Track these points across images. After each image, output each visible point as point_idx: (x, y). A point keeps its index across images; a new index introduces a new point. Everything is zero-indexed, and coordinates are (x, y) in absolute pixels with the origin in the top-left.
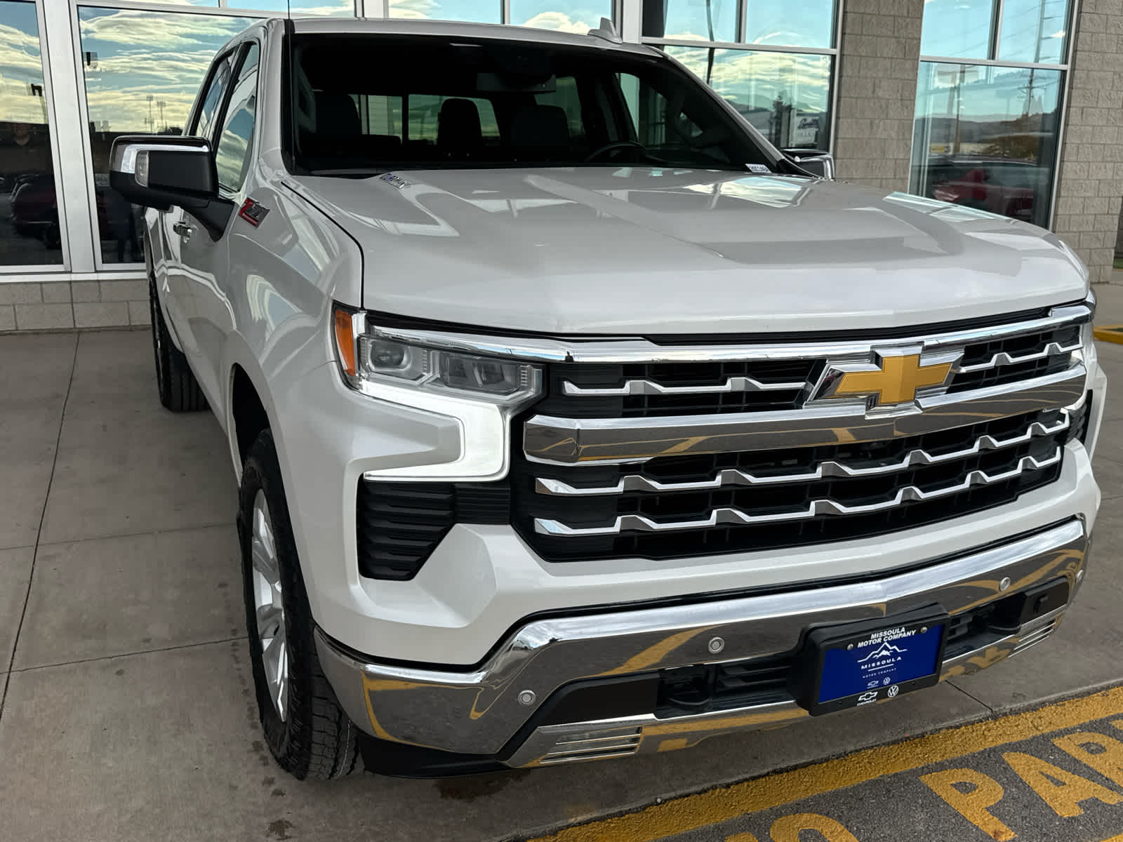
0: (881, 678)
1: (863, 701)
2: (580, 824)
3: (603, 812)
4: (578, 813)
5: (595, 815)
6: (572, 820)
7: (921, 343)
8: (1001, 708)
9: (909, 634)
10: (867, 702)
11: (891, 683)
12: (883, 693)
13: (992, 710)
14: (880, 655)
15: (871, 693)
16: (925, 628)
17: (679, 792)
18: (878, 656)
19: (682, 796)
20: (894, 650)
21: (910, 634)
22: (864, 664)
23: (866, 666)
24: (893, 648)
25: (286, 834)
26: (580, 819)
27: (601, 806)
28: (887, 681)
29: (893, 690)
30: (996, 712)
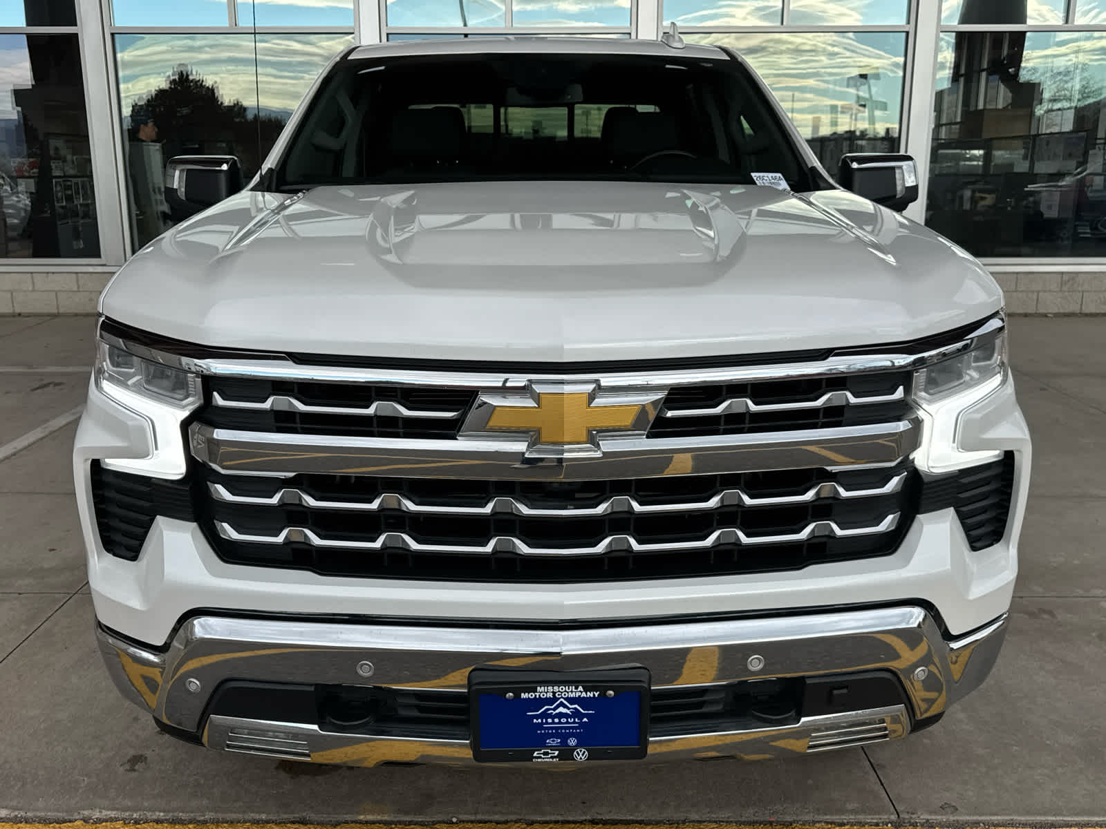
0: (564, 738)
1: (540, 757)
2: (367, 822)
3: (395, 817)
4: (372, 812)
5: (386, 818)
6: (362, 817)
7: (597, 381)
8: (913, 816)
9: (590, 694)
10: (545, 760)
11: (577, 746)
12: (566, 754)
13: (899, 816)
14: (557, 711)
15: (550, 751)
16: (611, 693)
17: (479, 817)
18: (554, 713)
19: (480, 822)
20: (575, 709)
21: (592, 696)
22: (537, 717)
23: (540, 720)
24: (573, 706)
25: (137, 767)
26: (370, 817)
27: (399, 811)
28: (572, 742)
29: (581, 754)
30: (904, 819)
